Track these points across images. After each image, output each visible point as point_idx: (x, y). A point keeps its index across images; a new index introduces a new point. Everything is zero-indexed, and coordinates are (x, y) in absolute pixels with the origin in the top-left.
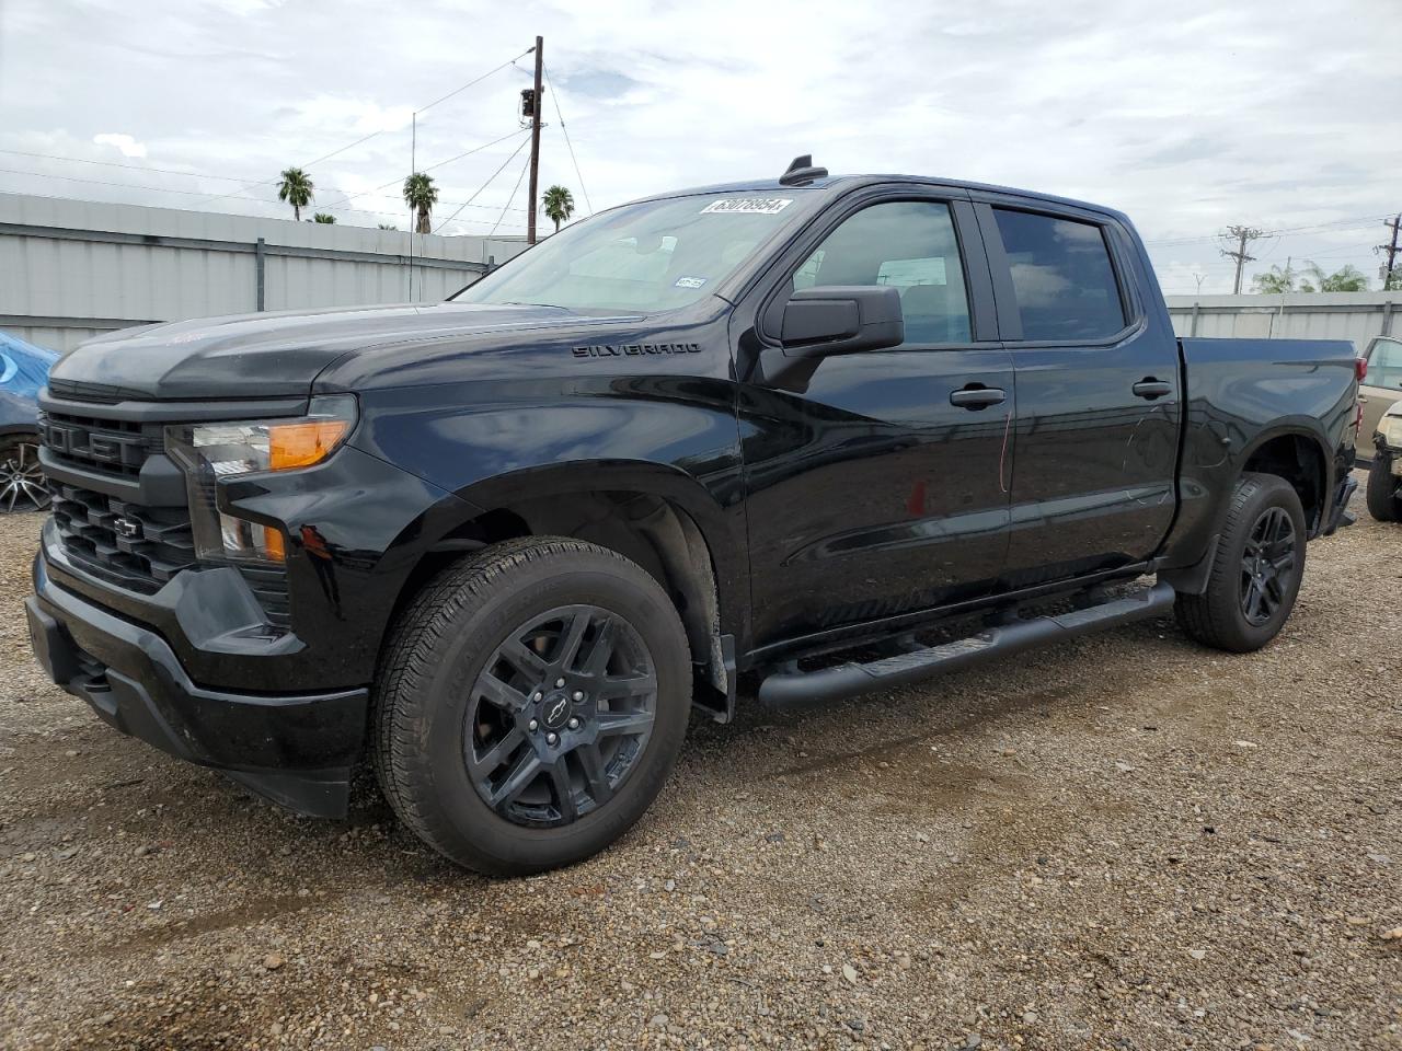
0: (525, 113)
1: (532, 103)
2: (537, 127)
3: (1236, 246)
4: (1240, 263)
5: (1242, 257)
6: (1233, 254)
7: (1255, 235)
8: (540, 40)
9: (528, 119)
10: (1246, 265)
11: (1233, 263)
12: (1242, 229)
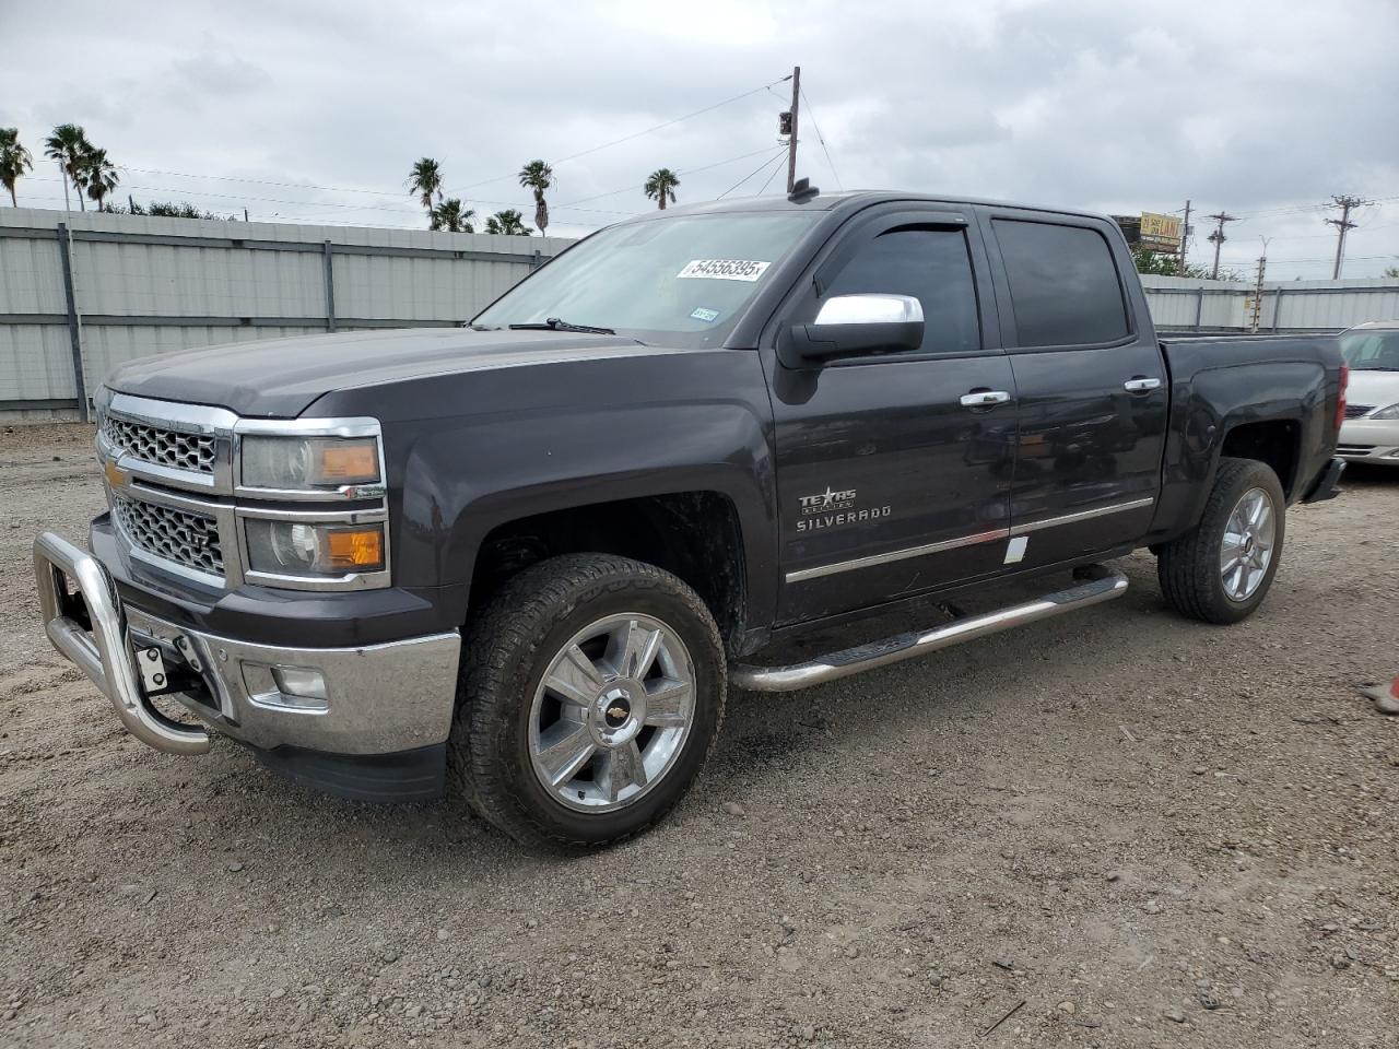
0: (783, 132)
1: (789, 123)
2: (794, 142)
3: (1338, 214)
4: (1342, 231)
5: (1344, 225)
6: (1336, 222)
7: (1356, 204)
8: (797, 70)
9: (787, 137)
10: (1349, 233)
11: (1335, 230)
12: (1346, 198)
